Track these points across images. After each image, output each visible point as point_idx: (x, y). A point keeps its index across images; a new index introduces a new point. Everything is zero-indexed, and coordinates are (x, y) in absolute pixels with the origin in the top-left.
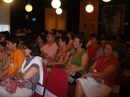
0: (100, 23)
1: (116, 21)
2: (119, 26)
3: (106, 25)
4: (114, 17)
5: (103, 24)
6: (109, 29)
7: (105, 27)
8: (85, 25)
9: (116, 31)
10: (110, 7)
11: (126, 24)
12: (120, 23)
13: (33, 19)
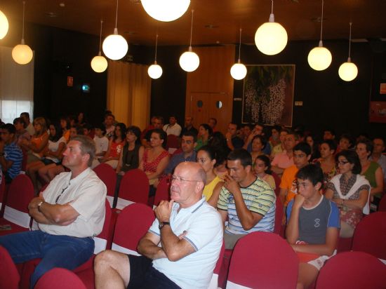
0: (238, 99)
1: (276, 97)
2: (282, 108)
3: (253, 105)
4: (270, 88)
5: (245, 101)
6: (260, 114)
7: (251, 108)
8: (200, 103)
9: (275, 118)
10: (262, 67)
11: (297, 104)
12: (283, 100)
13: (84, 88)
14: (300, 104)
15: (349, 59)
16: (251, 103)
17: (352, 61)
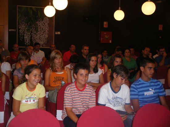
0: (13, 30)
1: (42, 29)
2: (47, 36)
4: (38, 22)
5: (19, 32)
6: (31, 40)
7: (24, 36)
9: (42, 43)
10: (31, 8)
11: (56, 33)
12: (48, 31)
14: (59, 33)
15: (120, 8)
16: (24, 33)
17: (121, 9)
